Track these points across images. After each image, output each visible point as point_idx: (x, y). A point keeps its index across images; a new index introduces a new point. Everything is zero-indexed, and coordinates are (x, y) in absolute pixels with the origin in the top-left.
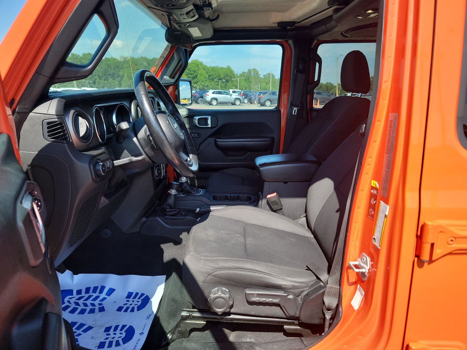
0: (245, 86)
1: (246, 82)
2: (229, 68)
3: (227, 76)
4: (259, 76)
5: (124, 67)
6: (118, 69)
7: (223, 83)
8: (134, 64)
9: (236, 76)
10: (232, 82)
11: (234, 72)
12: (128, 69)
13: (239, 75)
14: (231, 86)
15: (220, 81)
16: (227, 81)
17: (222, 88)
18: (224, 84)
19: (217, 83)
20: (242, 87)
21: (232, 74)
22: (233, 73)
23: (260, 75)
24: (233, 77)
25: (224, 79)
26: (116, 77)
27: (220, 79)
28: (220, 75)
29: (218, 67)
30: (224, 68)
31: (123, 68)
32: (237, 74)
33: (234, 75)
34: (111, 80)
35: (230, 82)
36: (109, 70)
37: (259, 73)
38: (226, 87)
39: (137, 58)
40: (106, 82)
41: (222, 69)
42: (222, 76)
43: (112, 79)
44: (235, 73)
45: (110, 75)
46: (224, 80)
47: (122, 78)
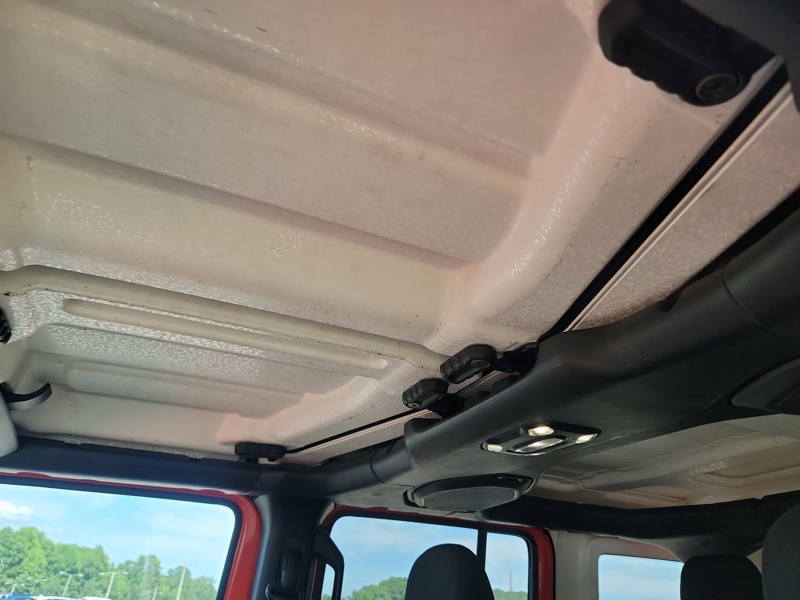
0: (124, 591)
1: (129, 582)
2: (99, 550)
3: (91, 565)
4: (159, 570)
7: (78, 580)
9: (110, 567)
10: (97, 580)
11: (108, 559)
13: (116, 566)
14: (94, 589)
15: (71, 576)
16: (87, 577)
17: (70, 590)
18: (79, 584)
19: (63, 580)
20: (116, 592)
21: (103, 562)
22: (105, 560)
23: (161, 568)
24: (102, 568)
25: (82, 571)
27: (71, 572)
28: (74, 564)
29: (75, 546)
30: (88, 550)
32: (113, 564)
33: (106, 565)
35: (94, 578)
37: (161, 565)
38: (80, 588)
41: (83, 550)
42: (79, 566)
44: (110, 561)
46: (81, 575)
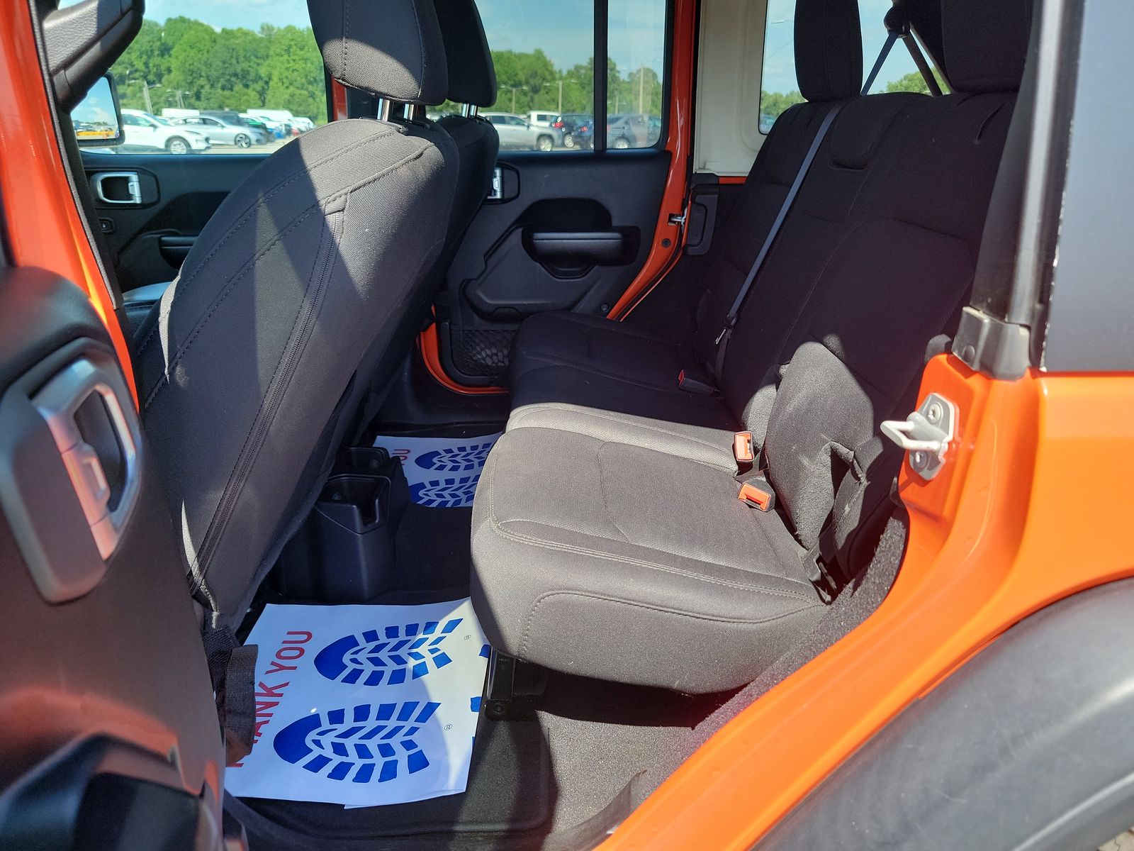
0: (580, 102)
1: (584, 92)
2: (539, 55)
3: (535, 75)
4: (617, 75)
5: (271, 53)
6: (255, 59)
7: (525, 94)
8: (296, 45)
9: (557, 76)
10: (547, 93)
11: (552, 65)
12: (281, 59)
13: (565, 73)
14: (545, 103)
15: (514, 90)
16: (535, 90)
17: (521, 108)
18: (528, 99)
19: (509, 95)
20: (572, 105)
21: (547, 69)
22: (550, 68)
23: (619, 72)
24: (549, 78)
25: (527, 83)
26: (252, 80)
27: (515, 85)
28: (516, 75)
29: (510, 52)
30: (527, 56)
31: (268, 56)
32: (560, 71)
33: (552, 73)
34: (238, 87)
35: (543, 91)
36: (234, 61)
37: (618, 68)
38: (531, 104)
39: (303, 30)
40: (227, 93)
41: (520, 57)
42: (522, 77)
43: (241, 86)
44: (556, 68)
45: (236, 75)
46: (525, 88)
47: (267, 83)
